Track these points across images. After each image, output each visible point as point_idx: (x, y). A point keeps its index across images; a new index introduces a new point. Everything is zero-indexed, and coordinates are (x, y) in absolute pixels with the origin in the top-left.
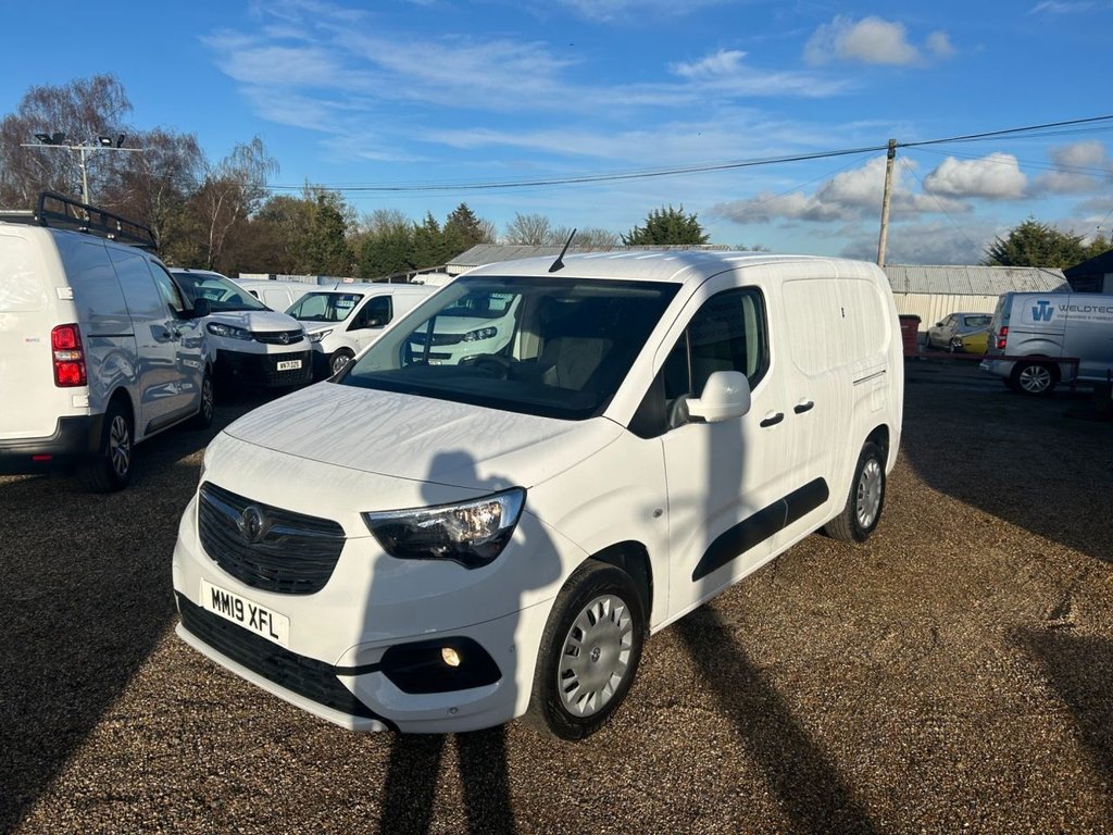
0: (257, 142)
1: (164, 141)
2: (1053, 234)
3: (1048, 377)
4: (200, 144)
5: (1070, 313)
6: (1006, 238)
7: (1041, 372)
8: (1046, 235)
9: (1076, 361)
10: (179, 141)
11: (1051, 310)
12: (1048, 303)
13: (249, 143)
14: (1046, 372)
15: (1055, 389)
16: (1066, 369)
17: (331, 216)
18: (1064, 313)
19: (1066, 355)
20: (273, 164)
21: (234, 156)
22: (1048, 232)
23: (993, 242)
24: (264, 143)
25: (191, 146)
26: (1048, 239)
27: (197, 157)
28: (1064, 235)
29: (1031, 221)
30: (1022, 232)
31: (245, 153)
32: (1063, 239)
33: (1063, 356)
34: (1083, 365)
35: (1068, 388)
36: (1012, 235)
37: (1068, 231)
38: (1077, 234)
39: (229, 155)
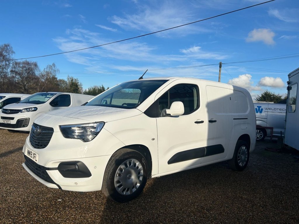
0: (54, 65)
1: (28, 63)
2: (273, 95)
3: (262, 134)
4: (38, 65)
5: (269, 111)
6: (261, 96)
7: (260, 132)
8: (272, 95)
9: (272, 128)
10: (32, 64)
11: (262, 109)
12: (261, 107)
13: (51, 65)
14: (262, 132)
15: (265, 139)
16: (268, 131)
17: (74, 85)
18: (267, 110)
19: (268, 126)
20: (58, 70)
21: (47, 68)
22: (272, 94)
23: (257, 97)
24: (56, 65)
25: (36, 65)
26: (272, 96)
27: (37, 68)
28: (276, 95)
29: (267, 91)
30: (265, 94)
31: (50, 67)
32: (276, 96)
33: (267, 126)
34: (275, 130)
35: (269, 138)
36: (262, 95)
37: (278, 94)
38: (280, 95)
39: (46, 68)
